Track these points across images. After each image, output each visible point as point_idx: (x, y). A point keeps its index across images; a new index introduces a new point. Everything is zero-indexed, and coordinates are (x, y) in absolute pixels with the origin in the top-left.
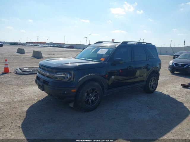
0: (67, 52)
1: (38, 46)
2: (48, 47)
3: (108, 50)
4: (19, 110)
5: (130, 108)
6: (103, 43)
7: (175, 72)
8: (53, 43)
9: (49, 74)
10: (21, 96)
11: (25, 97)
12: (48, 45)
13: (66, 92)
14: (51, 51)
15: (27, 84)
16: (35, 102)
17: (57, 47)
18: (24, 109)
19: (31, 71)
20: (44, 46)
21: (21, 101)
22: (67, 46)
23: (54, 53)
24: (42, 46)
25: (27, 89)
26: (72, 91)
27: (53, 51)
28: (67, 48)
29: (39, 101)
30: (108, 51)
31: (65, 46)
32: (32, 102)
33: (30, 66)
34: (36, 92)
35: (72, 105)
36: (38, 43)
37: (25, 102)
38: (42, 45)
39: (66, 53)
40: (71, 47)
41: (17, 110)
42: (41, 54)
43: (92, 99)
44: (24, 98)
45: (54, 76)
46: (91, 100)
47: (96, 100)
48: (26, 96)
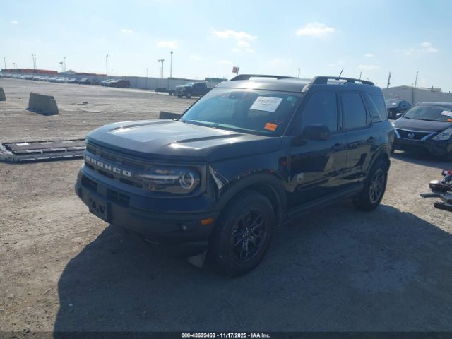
0: (116, 97)
1: (35, 79)
2: (64, 82)
3: (281, 99)
4: (36, 281)
5: (342, 256)
6: (251, 78)
7: (396, 151)
8: (77, 74)
9: (129, 174)
10: (30, 233)
11: (43, 235)
12: (62, 79)
13: (185, 228)
14: (76, 95)
15: (36, 191)
16: (77, 250)
17: (87, 83)
18: (50, 278)
19: (40, 153)
20: (52, 81)
21: (33, 251)
22: (113, 81)
23: (85, 99)
24: (46, 81)
25: (41, 208)
26: (204, 222)
27: (80, 95)
28: (113, 85)
29: (89, 248)
30: (282, 102)
31: (107, 82)
32: (68, 252)
33: (32, 135)
34: (70, 218)
35: (197, 261)
36: (35, 72)
37: (46, 251)
38: (46, 78)
39: (114, 101)
40: (125, 83)
41: (30, 282)
42: (54, 102)
43: (249, 239)
44: (39, 239)
45: (145, 178)
46: (247, 244)
47: (258, 240)
48: (45, 231)
